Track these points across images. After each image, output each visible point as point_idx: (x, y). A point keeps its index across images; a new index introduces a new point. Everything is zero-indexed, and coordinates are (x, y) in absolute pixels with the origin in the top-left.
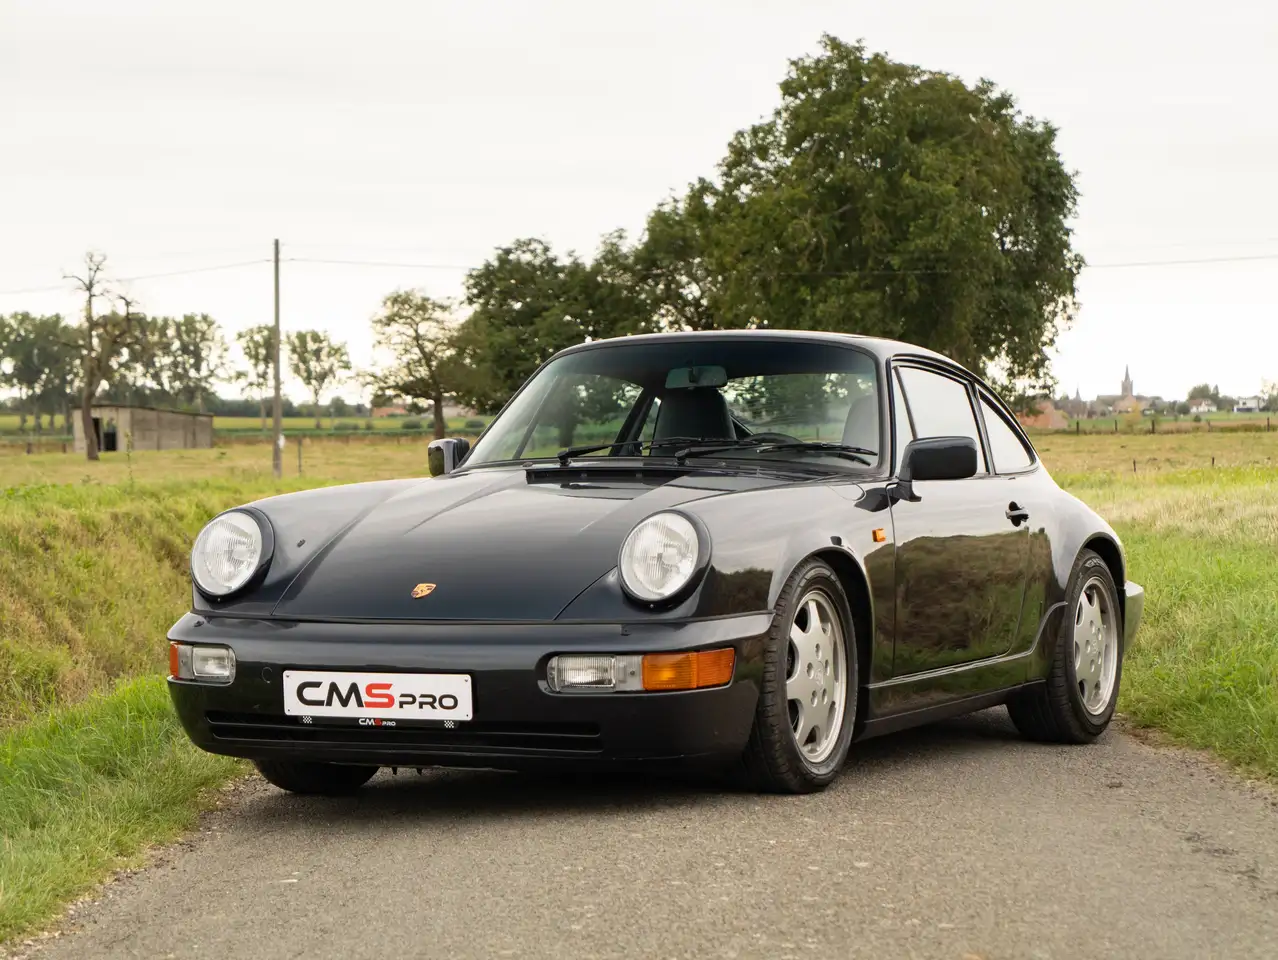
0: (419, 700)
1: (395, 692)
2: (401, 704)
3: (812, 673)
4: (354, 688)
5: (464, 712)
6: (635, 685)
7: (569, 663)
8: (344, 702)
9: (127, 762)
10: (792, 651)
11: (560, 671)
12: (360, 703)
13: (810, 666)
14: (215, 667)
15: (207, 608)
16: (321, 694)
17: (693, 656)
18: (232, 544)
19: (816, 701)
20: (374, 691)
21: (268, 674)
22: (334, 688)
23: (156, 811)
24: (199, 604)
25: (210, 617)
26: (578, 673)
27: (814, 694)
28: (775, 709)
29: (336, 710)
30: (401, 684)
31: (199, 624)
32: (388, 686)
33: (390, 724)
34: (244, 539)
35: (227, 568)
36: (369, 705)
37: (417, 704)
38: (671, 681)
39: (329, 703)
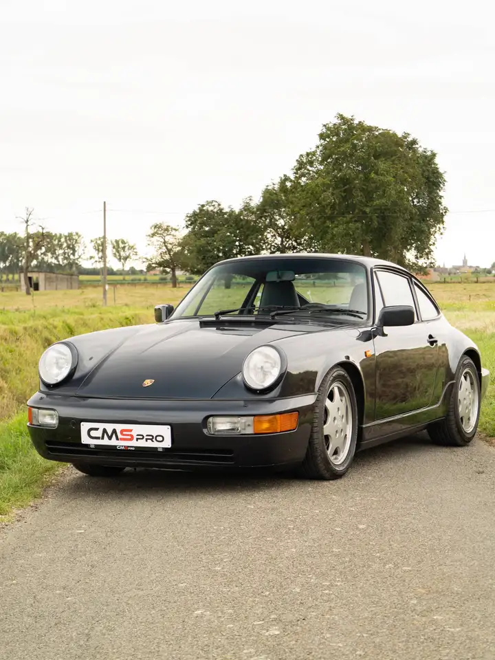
0: (145, 437)
1: (134, 434)
2: (137, 439)
3: (336, 421)
4: (114, 431)
5: (167, 444)
6: (250, 431)
7: (218, 420)
8: (110, 438)
9: (10, 462)
10: (326, 411)
11: (214, 423)
12: (117, 439)
13: (335, 418)
14: (49, 419)
15: (46, 390)
16: (99, 433)
17: (278, 416)
18: (57, 359)
19: (338, 435)
20: (124, 433)
21: (74, 424)
22: (105, 431)
23: (22, 488)
24: (43, 388)
25: (48, 395)
26: (222, 425)
27: (337, 431)
28: (318, 440)
29: (106, 442)
30: (137, 429)
31: (41, 398)
32: (131, 431)
33: (131, 448)
34: (63, 357)
35: (55, 371)
36: (122, 439)
37: (145, 439)
38: (267, 429)
39: (103, 438)
